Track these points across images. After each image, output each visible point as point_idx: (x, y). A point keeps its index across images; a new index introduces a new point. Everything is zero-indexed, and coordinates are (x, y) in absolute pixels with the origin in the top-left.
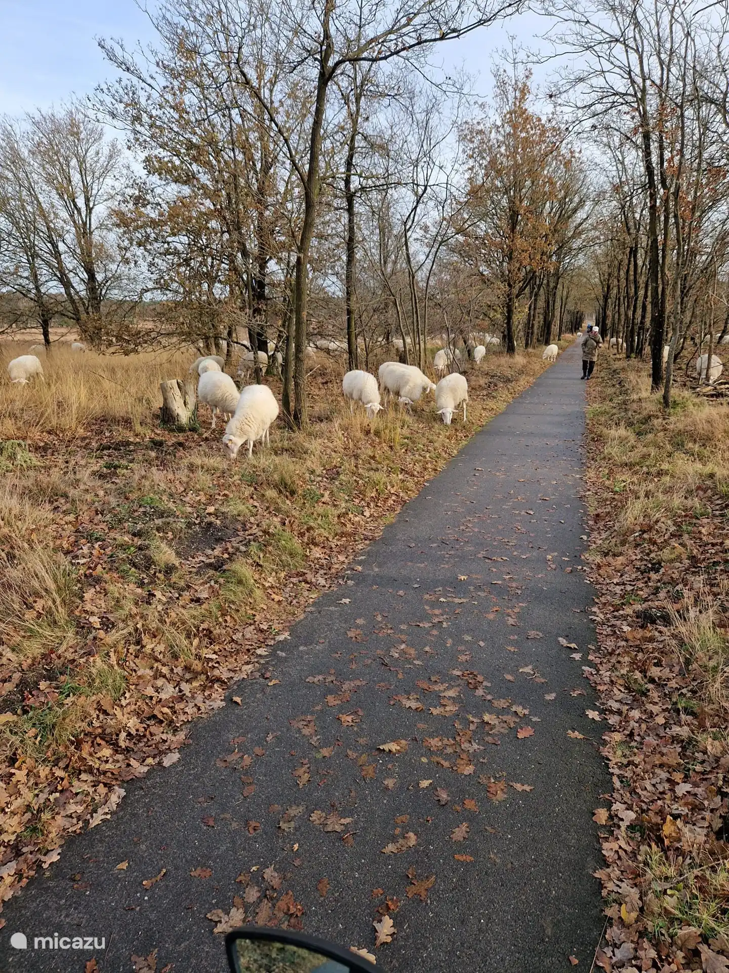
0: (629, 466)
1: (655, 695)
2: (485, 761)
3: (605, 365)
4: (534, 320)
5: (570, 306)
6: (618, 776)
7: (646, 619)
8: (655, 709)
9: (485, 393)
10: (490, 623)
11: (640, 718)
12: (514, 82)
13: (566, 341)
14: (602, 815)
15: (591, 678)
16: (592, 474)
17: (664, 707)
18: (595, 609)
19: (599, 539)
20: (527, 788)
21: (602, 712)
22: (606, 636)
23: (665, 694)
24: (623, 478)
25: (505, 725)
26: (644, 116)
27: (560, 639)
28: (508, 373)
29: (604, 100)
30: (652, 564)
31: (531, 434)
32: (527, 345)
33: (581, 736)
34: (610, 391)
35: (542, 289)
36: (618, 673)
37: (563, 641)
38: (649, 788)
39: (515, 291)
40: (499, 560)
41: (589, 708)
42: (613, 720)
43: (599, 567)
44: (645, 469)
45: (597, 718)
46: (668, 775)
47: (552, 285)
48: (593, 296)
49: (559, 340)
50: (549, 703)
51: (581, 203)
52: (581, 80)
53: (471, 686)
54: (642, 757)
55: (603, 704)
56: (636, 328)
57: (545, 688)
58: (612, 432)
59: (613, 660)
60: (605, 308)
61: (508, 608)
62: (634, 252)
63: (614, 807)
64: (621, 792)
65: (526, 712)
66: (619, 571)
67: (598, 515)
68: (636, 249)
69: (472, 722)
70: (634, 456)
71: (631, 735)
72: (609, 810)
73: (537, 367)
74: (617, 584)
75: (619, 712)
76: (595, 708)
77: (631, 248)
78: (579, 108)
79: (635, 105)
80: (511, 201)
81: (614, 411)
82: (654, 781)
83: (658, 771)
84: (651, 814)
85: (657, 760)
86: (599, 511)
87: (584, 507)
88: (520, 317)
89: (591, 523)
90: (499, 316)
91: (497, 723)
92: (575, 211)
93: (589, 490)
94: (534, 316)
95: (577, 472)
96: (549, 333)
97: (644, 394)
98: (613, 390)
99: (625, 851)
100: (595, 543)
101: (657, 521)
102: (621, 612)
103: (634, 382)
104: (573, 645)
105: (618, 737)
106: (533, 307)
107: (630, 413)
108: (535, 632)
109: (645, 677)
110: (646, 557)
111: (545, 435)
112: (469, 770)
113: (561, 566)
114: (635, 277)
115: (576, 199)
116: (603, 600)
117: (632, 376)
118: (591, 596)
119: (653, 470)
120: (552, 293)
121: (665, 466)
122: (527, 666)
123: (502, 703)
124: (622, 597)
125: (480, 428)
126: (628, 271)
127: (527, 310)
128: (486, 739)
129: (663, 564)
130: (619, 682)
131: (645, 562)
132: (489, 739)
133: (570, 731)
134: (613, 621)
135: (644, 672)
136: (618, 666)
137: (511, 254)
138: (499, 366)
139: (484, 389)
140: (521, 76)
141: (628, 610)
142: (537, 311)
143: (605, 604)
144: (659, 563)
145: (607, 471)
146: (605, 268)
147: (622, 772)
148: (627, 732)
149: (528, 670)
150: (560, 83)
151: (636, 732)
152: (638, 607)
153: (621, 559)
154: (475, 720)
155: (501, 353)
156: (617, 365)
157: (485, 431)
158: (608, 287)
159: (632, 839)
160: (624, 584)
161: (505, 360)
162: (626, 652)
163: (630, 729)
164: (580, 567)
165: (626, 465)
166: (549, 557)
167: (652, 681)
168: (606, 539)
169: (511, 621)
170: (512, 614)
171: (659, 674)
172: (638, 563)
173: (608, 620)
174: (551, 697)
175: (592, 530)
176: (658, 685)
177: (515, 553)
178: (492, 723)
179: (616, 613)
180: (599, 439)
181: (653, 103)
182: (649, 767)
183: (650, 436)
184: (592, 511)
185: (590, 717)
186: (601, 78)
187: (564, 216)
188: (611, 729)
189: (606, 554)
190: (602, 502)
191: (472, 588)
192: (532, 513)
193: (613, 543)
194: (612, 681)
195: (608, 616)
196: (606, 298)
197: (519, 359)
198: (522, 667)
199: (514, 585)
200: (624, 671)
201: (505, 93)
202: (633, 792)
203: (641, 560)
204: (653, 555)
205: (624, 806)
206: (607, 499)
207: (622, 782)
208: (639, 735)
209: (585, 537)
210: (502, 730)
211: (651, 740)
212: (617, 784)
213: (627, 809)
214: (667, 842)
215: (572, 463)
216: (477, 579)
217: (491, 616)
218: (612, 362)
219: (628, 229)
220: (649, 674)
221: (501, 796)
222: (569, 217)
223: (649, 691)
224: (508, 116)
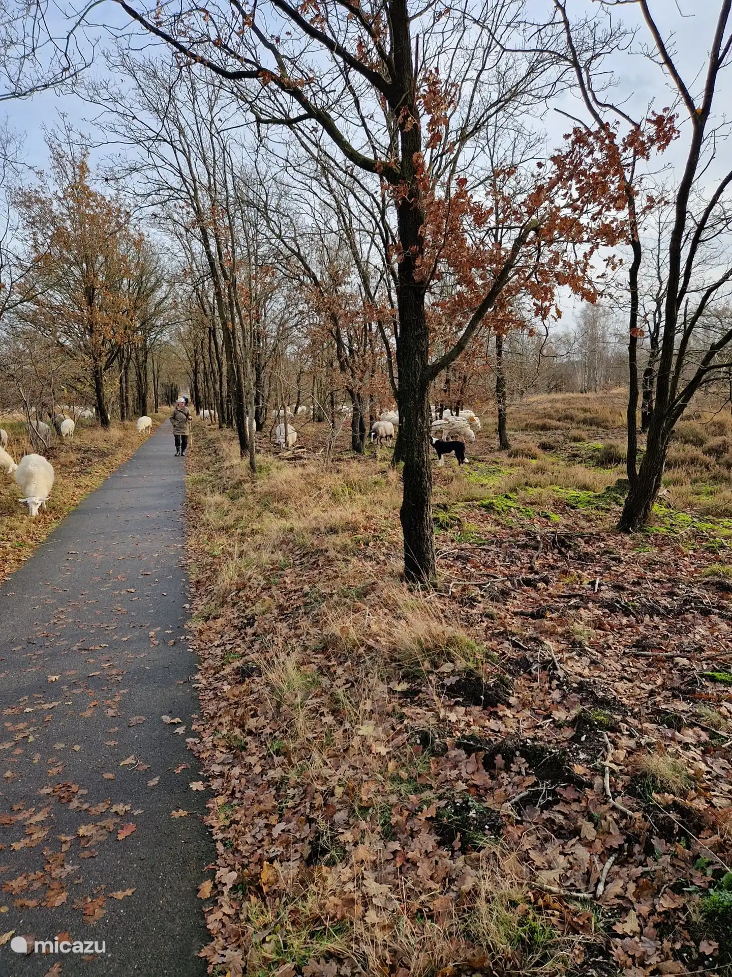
0: (226, 529)
1: (252, 745)
2: (81, 880)
3: (201, 435)
4: (127, 392)
5: (164, 380)
6: (222, 841)
7: (244, 673)
8: (252, 760)
9: (78, 469)
10: (87, 721)
11: (241, 774)
12: (70, 158)
13: (164, 412)
14: (206, 888)
15: (195, 748)
16: (192, 542)
17: (261, 755)
18: (197, 677)
19: (201, 605)
20: (129, 892)
21: (205, 780)
22: (209, 700)
23: (262, 742)
24: (221, 541)
25: (104, 832)
26: (198, 212)
27: (164, 717)
28: (103, 446)
29: (161, 192)
30: (248, 620)
31: (131, 508)
32: (123, 417)
33: (186, 813)
34: (207, 459)
35: (131, 363)
36: (219, 735)
37: (167, 719)
38: (250, 840)
39: (102, 364)
40: (98, 648)
41: (192, 780)
42: (216, 784)
43: (201, 632)
44: (239, 531)
45: (201, 788)
46: (265, 821)
47: (141, 359)
48: (184, 371)
49: (157, 412)
50: (152, 789)
51: (158, 284)
52: (136, 170)
53: (64, 801)
54: (243, 811)
55: (207, 771)
56: (225, 400)
57: (149, 774)
58: (209, 498)
59: (215, 724)
60: (196, 382)
61: (107, 699)
62: (212, 332)
63: (218, 874)
64: (225, 855)
65: (128, 808)
66: (219, 633)
67: (198, 582)
68: (215, 329)
69: (65, 842)
70: (230, 520)
71: (233, 792)
72: (213, 879)
73: (135, 440)
74: (219, 646)
75: (222, 775)
76: (198, 778)
77: (210, 328)
78: (138, 195)
79: (189, 201)
80: (85, 275)
81: (211, 479)
82: (253, 833)
83: (257, 820)
84: (252, 866)
85: (255, 810)
86: (201, 576)
87: (187, 576)
88: (111, 390)
89: (193, 590)
90: (88, 389)
91: (94, 832)
92: (153, 290)
93: (190, 558)
94: (126, 388)
95: (179, 542)
96: (145, 405)
97: (236, 461)
98: (209, 458)
99: (229, 916)
100: (197, 609)
101: (250, 578)
102: (222, 673)
103: (227, 450)
104: (177, 720)
105: (221, 800)
106: (124, 380)
107: (224, 479)
108: (137, 718)
109: (244, 730)
110: (242, 614)
111: (145, 508)
112: (62, 898)
113: (164, 639)
114: (217, 355)
115: (153, 279)
116: (205, 665)
117: (225, 445)
118: (193, 664)
119: (248, 530)
120: (142, 368)
121: (256, 526)
122: (128, 757)
123: (101, 807)
124: (222, 658)
125: (73, 508)
126: (210, 348)
127: (118, 384)
128: (82, 855)
129: (256, 618)
130: (221, 744)
131: (241, 619)
132: (86, 854)
133: (174, 812)
134: (215, 684)
135: (242, 726)
136: (219, 728)
137: (91, 326)
138: (93, 440)
139: (75, 465)
140: (78, 155)
141: (228, 669)
142: (130, 383)
143: (207, 668)
144: (253, 617)
145: (206, 537)
146: (190, 344)
147: (225, 835)
148: (229, 792)
149: (130, 760)
150: (116, 169)
151: (237, 790)
152: (237, 664)
153: (221, 621)
154: (68, 839)
155: (93, 426)
156: (212, 435)
157: (78, 511)
158: (196, 363)
159: (234, 899)
160: (224, 644)
161: (99, 433)
162: (226, 712)
163: (231, 788)
164: (183, 637)
165: (223, 529)
166: (152, 633)
167: (250, 733)
168: (208, 603)
169: (111, 712)
170: (112, 704)
171: (256, 724)
172: (236, 622)
173: (210, 684)
174: (153, 783)
175: (194, 597)
176: (256, 735)
177: (115, 637)
178: (89, 834)
179: (217, 675)
180: (198, 507)
181: (205, 201)
182: (249, 820)
183: (242, 500)
184: (193, 578)
185: (194, 789)
186: (155, 172)
187: (143, 293)
188: (214, 794)
189: (207, 619)
190: (203, 568)
191: (65, 688)
192: (133, 590)
193: (213, 607)
194: (214, 745)
195: (211, 680)
196: (195, 373)
197: (115, 432)
198: (123, 760)
199: (114, 672)
200: (224, 732)
201: (63, 167)
202: (236, 851)
203: (238, 617)
204: (247, 611)
205: (227, 869)
206: (207, 564)
207: (225, 845)
208: (240, 791)
209: (187, 606)
210: (101, 838)
211: (250, 792)
212: (220, 847)
213: (230, 871)
214: (265, 889)
215: (174, 533)
216: (71, 675)
217: (88, 714)
218: (208, 433)
219: (205, 311)
220: (246, 728)
221: (99, 913)
222: (148, 296)
223: (247, 744)
224: (69, 190)
